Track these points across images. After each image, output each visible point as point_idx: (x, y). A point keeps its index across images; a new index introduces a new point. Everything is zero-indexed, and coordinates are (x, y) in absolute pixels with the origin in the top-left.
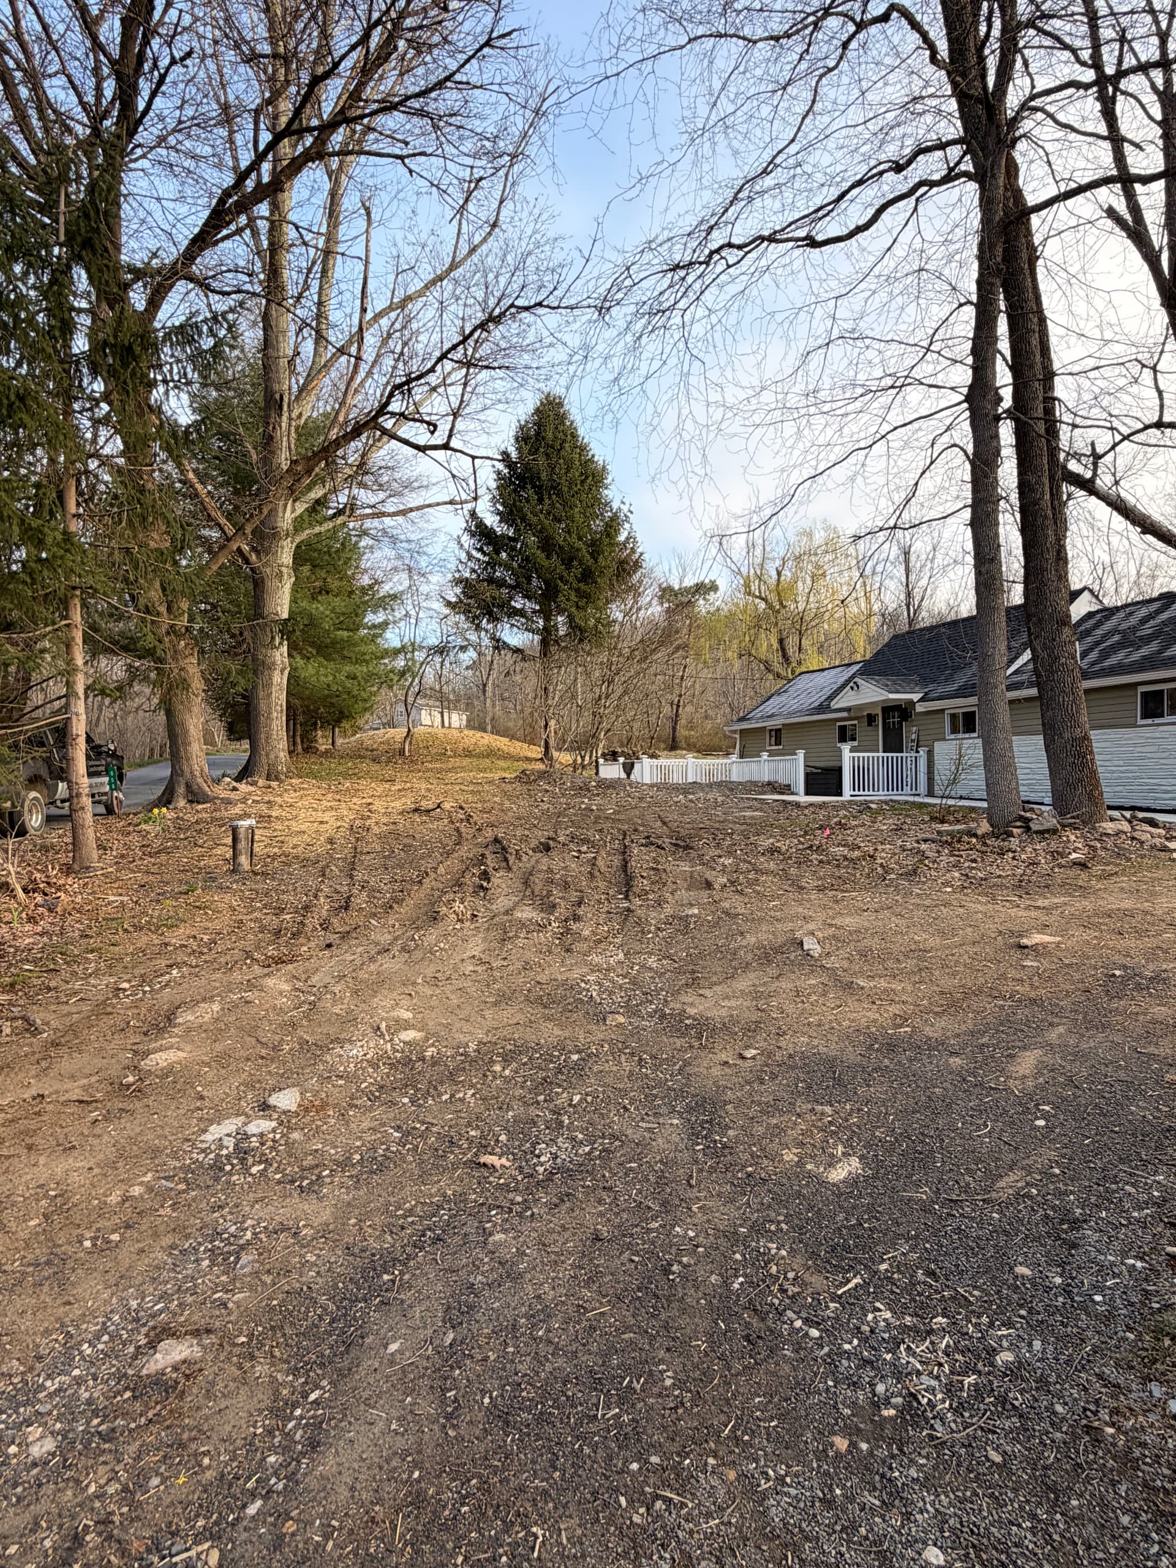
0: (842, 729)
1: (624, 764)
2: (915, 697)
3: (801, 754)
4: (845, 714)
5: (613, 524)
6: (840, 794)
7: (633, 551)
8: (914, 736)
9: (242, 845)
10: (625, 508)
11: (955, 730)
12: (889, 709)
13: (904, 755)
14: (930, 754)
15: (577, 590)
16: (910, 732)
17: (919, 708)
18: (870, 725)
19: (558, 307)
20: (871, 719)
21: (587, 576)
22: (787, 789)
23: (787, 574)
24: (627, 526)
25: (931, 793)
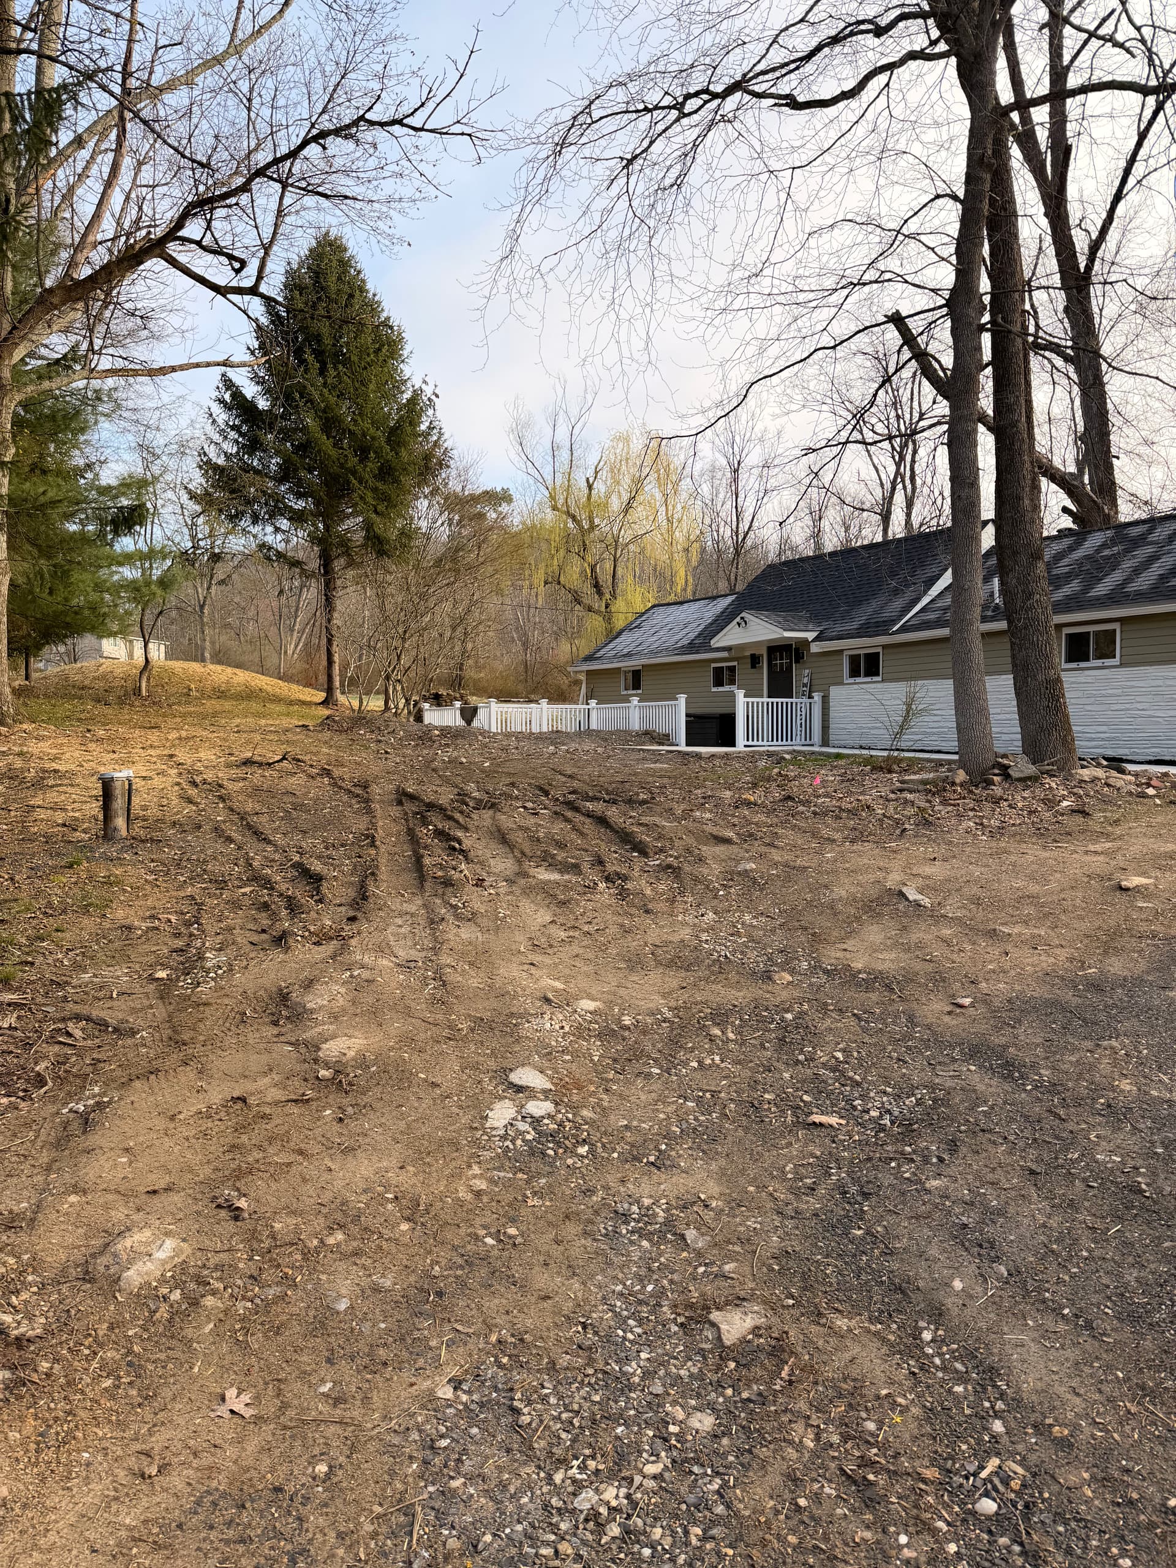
0: (718, 672)
1: (462, 710)
2: (810, 636)
3: (682, 699)
4: (725, 654)
5: (414, 408)
6: (733, 745)
7: (436, 444)
8: (806, 680)
9: (119, 804)
10: (428, 390)
11: (855, 673)
12: (777, 650)
13: (794, 700)
14: (825, 700)
15: (375, 490)
16: (801, 675)
17: (815, 648)
18: (753, 666)
19: (422, 129)
20: (755, 660)
21: (386, 472)
22: (664, 739)
23: (600, 487)
24: (430, 412)
25: (825, 742)
